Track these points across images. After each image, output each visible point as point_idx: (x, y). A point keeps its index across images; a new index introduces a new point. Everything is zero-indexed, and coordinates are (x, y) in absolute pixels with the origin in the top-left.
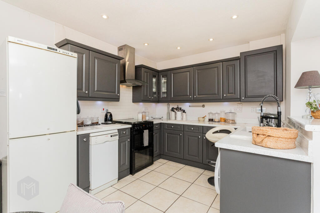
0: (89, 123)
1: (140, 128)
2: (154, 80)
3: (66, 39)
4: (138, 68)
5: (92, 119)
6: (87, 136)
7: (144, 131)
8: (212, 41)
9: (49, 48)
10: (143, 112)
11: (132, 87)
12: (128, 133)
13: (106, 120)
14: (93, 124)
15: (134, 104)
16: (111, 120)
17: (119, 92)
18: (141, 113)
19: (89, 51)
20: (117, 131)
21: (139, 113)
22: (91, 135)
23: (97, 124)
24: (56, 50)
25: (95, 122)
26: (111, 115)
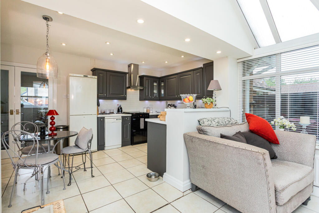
0: (108, 112)
1: (137, 116)
2: (155, 84)
3: (94, 68)
4: (141, 78)
5: (110, 110)
6: (104, 118)
7: (141, 119)
8: (183, 57)
9: (84, 76)
10: (147, 108)
11: (139, 90)
12: (129, 119)
13: (118, 111)
14: (111, 113)
15: (140, 101)
16: (122, 111)
17: (126, 94)
18: (146, 108)
19: (106, 72)
20: (121, 117)
21: (144, 108)
22: (105, 118)
23: (113, 113)
24: (87, 76)
25: (112, 112)
26: (121, 108)
